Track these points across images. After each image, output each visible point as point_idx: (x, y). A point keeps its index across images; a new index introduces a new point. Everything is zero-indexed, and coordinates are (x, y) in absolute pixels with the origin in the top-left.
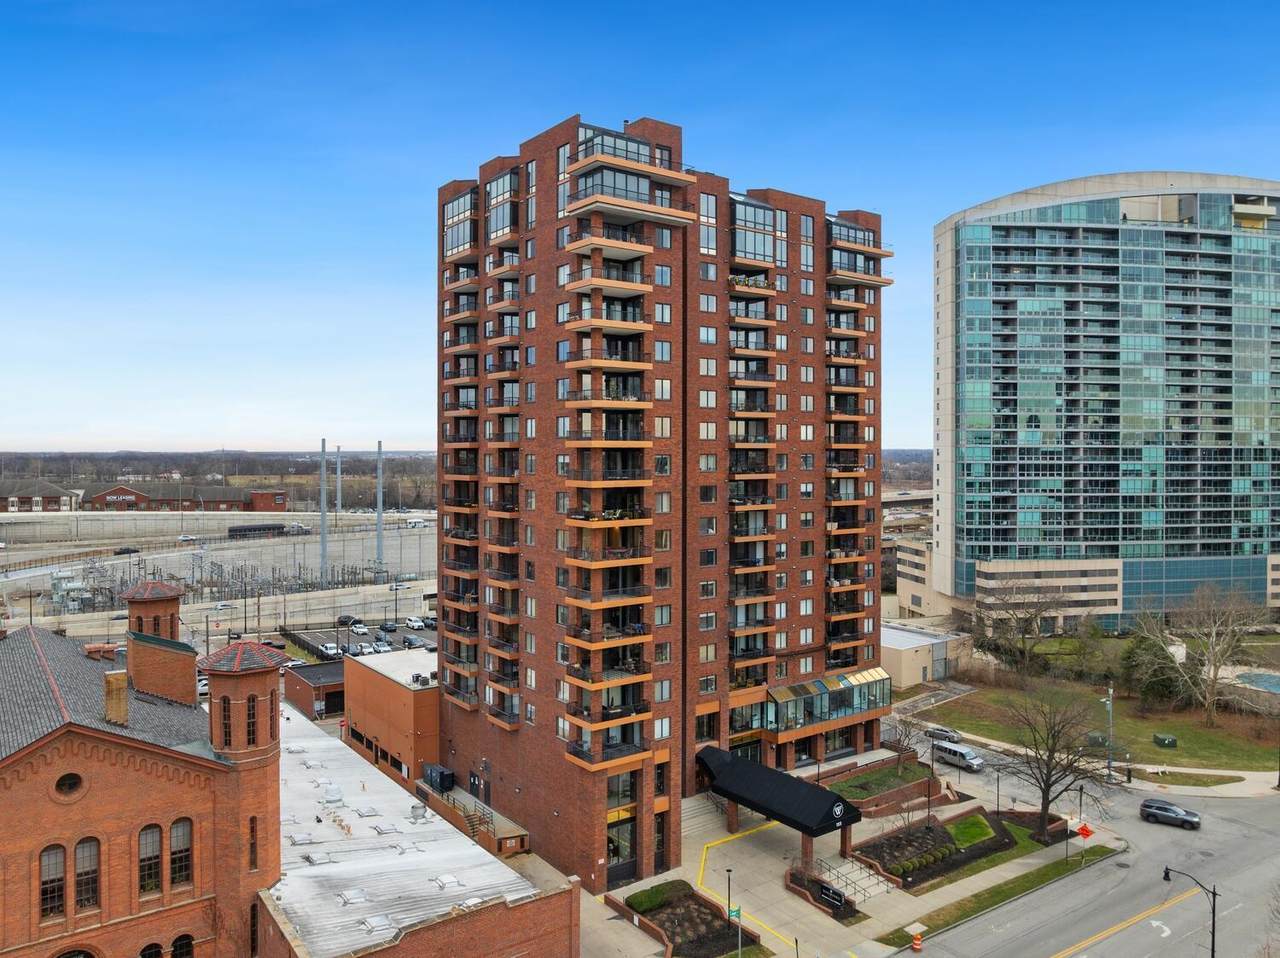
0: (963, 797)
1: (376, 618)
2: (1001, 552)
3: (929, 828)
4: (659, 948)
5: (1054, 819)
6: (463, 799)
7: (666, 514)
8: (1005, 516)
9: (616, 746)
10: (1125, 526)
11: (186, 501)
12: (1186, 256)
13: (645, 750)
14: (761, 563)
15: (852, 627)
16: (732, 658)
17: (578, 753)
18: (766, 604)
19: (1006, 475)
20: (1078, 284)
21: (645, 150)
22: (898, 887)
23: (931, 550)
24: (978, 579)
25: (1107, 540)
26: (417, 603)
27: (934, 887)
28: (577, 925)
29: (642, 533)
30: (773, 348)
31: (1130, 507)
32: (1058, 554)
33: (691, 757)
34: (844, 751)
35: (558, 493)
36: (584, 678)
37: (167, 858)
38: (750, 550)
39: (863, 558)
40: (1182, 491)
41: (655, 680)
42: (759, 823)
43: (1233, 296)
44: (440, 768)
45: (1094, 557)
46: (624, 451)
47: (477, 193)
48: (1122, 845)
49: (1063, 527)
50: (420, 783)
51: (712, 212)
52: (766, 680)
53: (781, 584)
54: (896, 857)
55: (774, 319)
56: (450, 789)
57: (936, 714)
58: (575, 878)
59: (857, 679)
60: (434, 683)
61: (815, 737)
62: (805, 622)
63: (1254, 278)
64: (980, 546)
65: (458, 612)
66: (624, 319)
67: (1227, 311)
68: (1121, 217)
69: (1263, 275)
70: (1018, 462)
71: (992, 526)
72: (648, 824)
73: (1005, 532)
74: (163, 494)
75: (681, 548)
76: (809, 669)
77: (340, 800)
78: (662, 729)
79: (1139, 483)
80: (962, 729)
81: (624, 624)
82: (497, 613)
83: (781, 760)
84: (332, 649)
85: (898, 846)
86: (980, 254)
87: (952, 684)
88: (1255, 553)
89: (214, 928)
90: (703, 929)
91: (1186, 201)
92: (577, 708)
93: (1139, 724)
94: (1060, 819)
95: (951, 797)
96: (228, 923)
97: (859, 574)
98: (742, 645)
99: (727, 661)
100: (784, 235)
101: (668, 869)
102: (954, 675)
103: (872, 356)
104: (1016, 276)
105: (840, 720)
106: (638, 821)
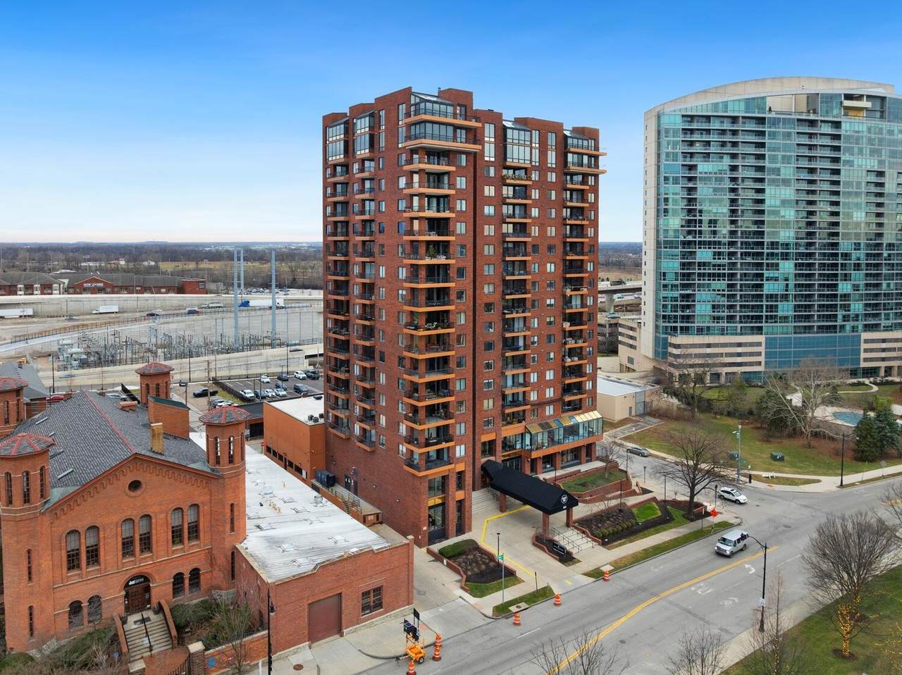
0: (645, 491)
1: (274, 371)
2: (685, 330)
3: (621, 510)
4: (458, 577)
5: (699, 505)
6: (340, 490)
7: (463, 325)
8: (688, 307)
9: (433, 461)
10: (767, 314)
11: (138, 286)
12: (811, 135)
13: (451, 464)
14: (522, 349)
15: (579, 387)
16: (503, 407)
17: (411, 465)
18: (525, 374)
19: (689, 280)
20: (738, 154)
21: (450, 109)
22: (599, 544)
23: (640, 328)
24: (669, 348)
25: (755, 323)
26: (301, 361)
27: (620, 545)
28: (412, 563)
29: (449, 337)
30: (530, 217)
31: (771, 301)
32: (723, 332)
33: (478, 466)
34: (572, 462)
35: (399, 312)
36: (415, 422)
37: (186, 526)
38: (515, 340)
39: (586, 344)
40: (806, 291)
41: (456, 423)
42: (520, 506)
43: (842, 161)
44: (327, 473)
45: (746, 334)
46: (439, 289)
47: (348, 124)
48: (738, 521)
49: (726, 314)
50: (314, 481)
51: (492, 135)
52: (524, 420)
53: (534, 361)
54: (599, 527)
55: (531, 199)
56: (333, 485)
57: (635, 437)
58: (411, 537)
59: (581, 418)
60: (322, 421)
61: (555, 454)
62: (550, 384)
63: (856, 150)
64: (671, 327)
65: (337, 379)
66: (438, 211)
67: (837, 172)
68: (768, 109)
69: (862, 148)
70: (697, 271)
71: (679, 313)
72: (452, 507)
73: (688, 317)
74: (122, 282)
75: (472, 345)
76: (552, 412)
77: (272, 493)
78: (460, 451)
79: (776, 287)
80: (651, 448)
81: (438, 390)
82: (361, 381)
83: (533, 469)
84: (249, 394)
85: (601, 520)
86: (674, 133)
87: (648, 418)
88: (853, 332)
89: (211, 565)
90: (483, 567)
91: (812, 99)
92: (411, 439)
93: (764, 445)
94: (702, 505)
95: (638, 491)
96: (219, 562)
97: (584, 353)
98: (510, 398)
99: (500, 408)
100: (537, 145)
101: (464, 533)
102: (650, 412)
103: (593, 218)
104: (698, 148)
105: (571, 443)
106: (446, 505)
